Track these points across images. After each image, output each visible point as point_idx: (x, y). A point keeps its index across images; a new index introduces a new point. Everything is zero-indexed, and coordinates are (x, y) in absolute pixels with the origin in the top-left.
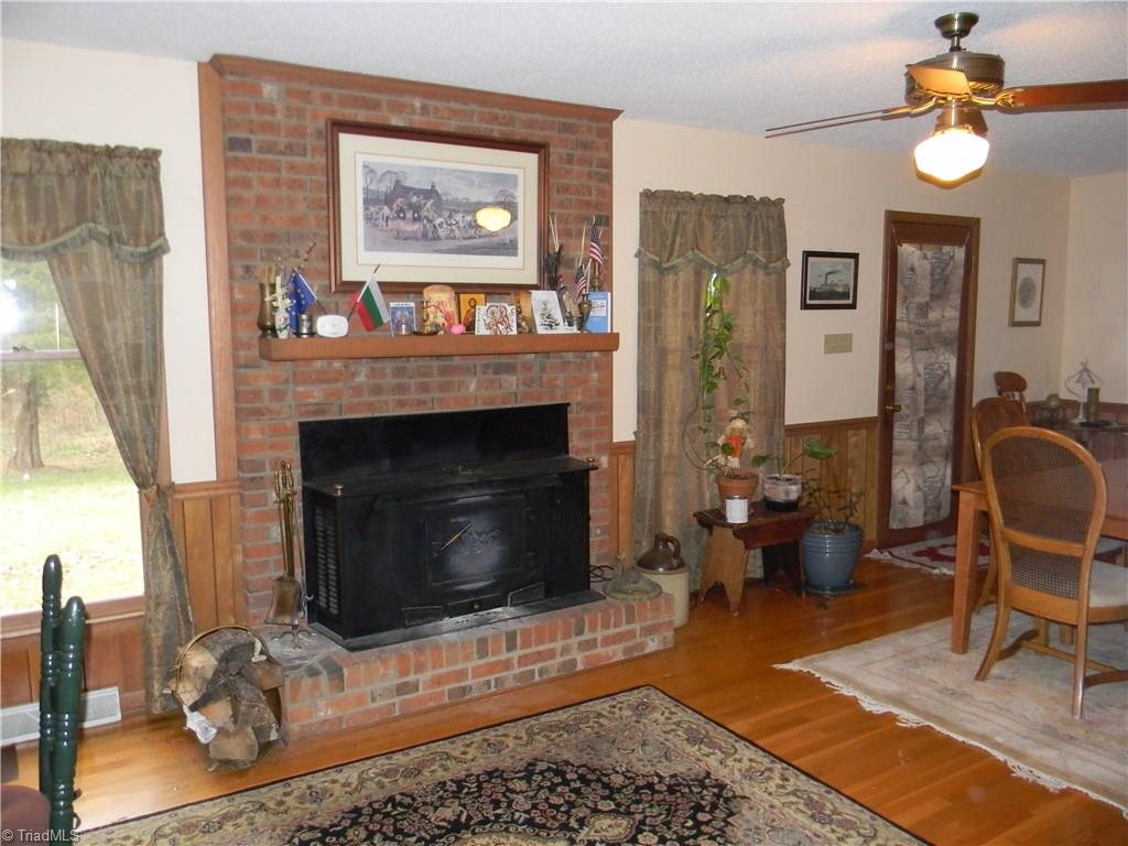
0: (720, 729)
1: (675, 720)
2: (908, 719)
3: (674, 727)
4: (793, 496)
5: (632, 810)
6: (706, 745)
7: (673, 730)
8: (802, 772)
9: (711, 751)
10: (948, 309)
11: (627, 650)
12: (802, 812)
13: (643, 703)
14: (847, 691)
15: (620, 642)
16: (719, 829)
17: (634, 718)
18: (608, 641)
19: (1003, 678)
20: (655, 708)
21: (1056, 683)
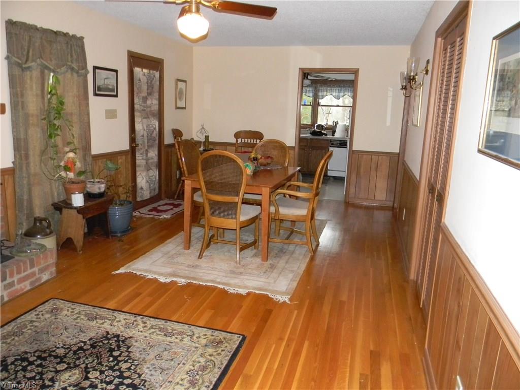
0: (102, 310)
1: (76, 312)
2: (181, 281)
3: (77, 315)
4: (102, 190)
5: (78, 364)
6: (99, 318)
7: (78, 317)
8: (150, 317)
9: (103, 321)
10: (154, 100)
11: (31, 284)
12: (160, 335)
13: (54, 309)
14: (150, 276)
15: (27, 280)
16: (127, 356)
17: (53, 317)
18: (21, 281)
19: (207, 256)
20: (62, 309)
21: (226, 254)
